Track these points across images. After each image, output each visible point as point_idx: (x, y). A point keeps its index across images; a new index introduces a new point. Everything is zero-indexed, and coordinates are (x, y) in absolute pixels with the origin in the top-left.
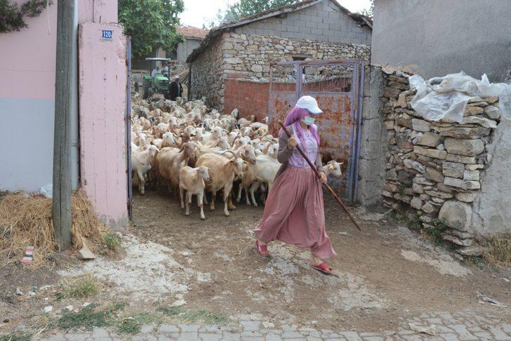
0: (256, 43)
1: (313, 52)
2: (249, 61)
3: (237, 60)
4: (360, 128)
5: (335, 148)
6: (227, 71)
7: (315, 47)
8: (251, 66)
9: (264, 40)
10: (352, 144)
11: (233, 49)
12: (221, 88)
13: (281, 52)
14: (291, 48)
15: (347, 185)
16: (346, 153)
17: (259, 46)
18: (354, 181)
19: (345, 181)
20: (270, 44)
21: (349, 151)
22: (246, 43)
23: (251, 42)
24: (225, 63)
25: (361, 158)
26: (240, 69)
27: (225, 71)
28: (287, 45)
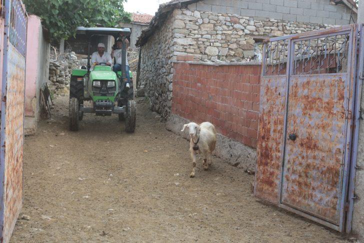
0: (212, 21)
1: (278, 33)
2: (203, 42)
3: (189, 41)
4: (357, 124)
5: (324, 152)
6: (177, 53)
7: (281, 28)
8: (205, 48)
9: (221, 18)
10: (345, 147)
11: (185, 28)
12: (170, 73)
13: (241, 33)
14: (253, 28)
15: (337, 207)
16: (337, 160)
17: (215, 25)
18: (347, 200)
19: (335, 200)
20: (228, 24)
21: (341, 158)
22: (200, 21)
23: (206, 20)
24: (175, 44)
25: (358, 168)
26: (192, 51)
27: (176, 53)
28: (248, 25)
